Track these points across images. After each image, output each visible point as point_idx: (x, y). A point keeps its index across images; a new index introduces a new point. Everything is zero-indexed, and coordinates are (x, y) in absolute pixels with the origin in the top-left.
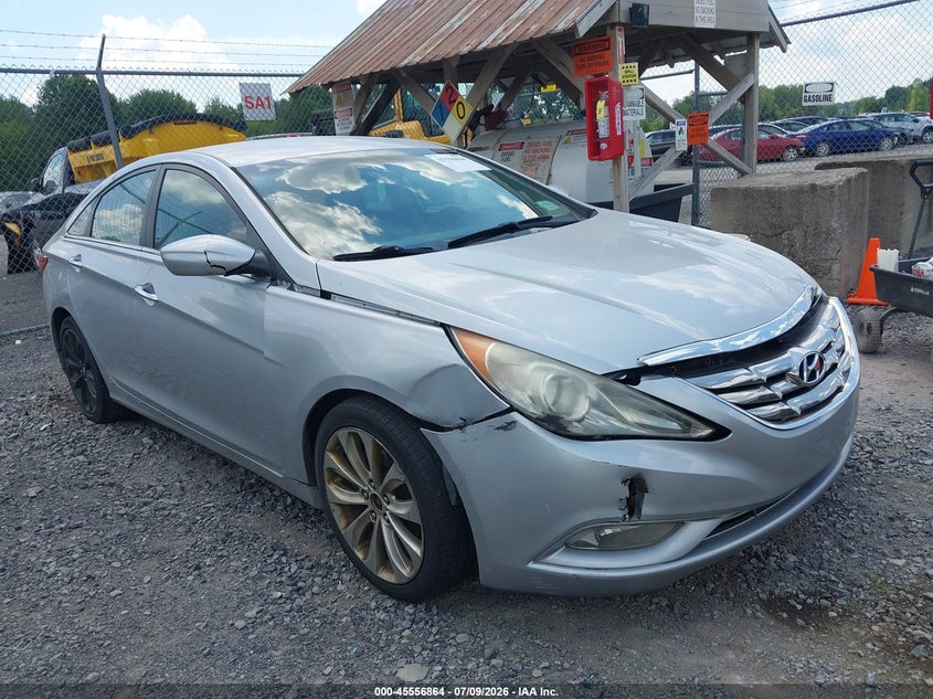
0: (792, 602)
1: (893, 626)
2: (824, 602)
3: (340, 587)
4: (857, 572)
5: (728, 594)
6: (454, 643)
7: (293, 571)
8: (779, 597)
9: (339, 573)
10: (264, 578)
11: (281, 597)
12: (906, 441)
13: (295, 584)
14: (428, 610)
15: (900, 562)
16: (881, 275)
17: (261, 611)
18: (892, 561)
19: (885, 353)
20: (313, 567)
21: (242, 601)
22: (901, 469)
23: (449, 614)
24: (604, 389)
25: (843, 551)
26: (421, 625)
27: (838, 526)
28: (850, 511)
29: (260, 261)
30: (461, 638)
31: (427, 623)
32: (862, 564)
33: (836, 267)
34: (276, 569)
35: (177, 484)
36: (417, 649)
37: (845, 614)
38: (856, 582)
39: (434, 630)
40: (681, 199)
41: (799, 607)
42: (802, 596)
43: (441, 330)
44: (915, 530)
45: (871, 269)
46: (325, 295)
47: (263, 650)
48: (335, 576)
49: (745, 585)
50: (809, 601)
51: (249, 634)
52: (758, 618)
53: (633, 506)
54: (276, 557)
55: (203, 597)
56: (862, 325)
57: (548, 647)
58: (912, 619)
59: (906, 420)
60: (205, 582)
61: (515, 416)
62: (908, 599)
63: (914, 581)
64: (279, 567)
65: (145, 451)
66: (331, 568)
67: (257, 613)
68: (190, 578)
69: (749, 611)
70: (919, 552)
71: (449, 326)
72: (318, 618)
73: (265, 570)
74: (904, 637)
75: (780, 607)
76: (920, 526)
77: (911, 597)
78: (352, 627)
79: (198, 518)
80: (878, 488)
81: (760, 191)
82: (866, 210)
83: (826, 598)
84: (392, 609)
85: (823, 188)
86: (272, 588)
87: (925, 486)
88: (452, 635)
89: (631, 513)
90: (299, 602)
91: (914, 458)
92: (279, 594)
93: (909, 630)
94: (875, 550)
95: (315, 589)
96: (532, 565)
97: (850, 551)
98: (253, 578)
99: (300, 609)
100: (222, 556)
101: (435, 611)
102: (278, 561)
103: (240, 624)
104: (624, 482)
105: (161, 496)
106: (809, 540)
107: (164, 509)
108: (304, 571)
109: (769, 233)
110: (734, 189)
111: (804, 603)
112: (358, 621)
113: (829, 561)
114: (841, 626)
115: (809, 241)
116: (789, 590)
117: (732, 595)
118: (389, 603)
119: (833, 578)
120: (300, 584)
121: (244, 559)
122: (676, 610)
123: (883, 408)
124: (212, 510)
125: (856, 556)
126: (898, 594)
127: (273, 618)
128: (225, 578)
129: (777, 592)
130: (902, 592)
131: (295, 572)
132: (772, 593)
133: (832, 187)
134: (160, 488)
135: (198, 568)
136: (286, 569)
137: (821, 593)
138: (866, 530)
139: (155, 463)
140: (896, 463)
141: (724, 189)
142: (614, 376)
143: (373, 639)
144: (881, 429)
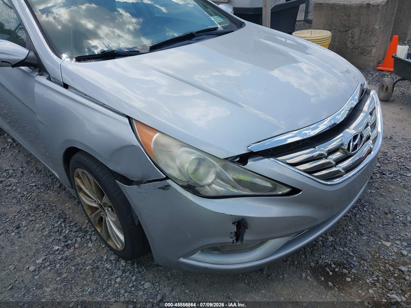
0: (327, 269)
1: (380, 291)
2: (345, 271)
3: (90, 245)
4: (365, 248)
5: (294, 261)
6: (142, 289)
7: (66, 233)
8: (321, 266)
9: (91, 235)
10: (52, 236)
11: (58, 249)
12: (398, 161)
13: (67, 242)
14: (133, 264)
15: (388, 244)
16: (398, 61)
17: (46, 258)
18: (384, 243)
19: (393, 101)
20: (77, 231)
21: (38, 251)
22: (394, 180)
23: (143, 267)
24: (225, 167)
25: (358, 234)
26: (128, 274)
27: (358, 216)
28: (364, 206)
29: (31, 59)
30: (147, 285)
31: (131, 273)
32: (367, 244)
33: (374, 50)
34: (58, 231)
35: (21, 169)
36: (122, 292)
37: (356, 279)
38: (363, 257)
39: (134, 278)
40: (299, 6)
41: (331, 273)
42: (333, 266)
43: (127, 120)
44: (398, 221)
45: (393, 57)
46: (66, 86)
47: (41, 287)
48: (88, 237)
49: (303, 257)
50: (337, 270)
51: (36, 275)
52: (308, 280)
53: (238, 236)
54: (59, 222)
55: (17, 248)
56: (383, 86)
57: (192, 295)
58: (391, 287)
59: (400, 145)
60: (20, 237)
61: (169, 181)
62: (390, 270)
63: (394, 257)
64: (60, 230)
65: (8, 147)
66: (87, 232)
67: (43, 260)
68: (13, 234)
69: (304, 275)
70: (399, 238)
71: (132, 118)
72: (74, 266)
73: (53, 231)
74: (386, 299)
75: (320, 272)
76: (401, 219)
77: (392, 269)
78: (91, 273)
79: (25, 193)
80: (381, 191)
81: (340, 6)
82: (393, 18)
83: (346, 268)
84: (114, 262)
85: (374, 6)
86: (55, 243)
87: (405, 191)
88: (142, 283)
89: (237, 240)
90: (67, 253)
91: (402, 172)
92: (57, 247)
93: (389, 295)
94: (375, 234)
95: (77, 245)
96: (182, 260)
97: (362, 234)
98: (46, 236)
99: (66, 259)
100: (32, 220)
101: (136, 265)
102: (60, 226)
103: (32, 268)
104: (234, 223)
105: (10, 177)
106: (341, 225)
107: (9, 185)
108: (73, 233)
109: (342, 29)
110: (327, 4)
111: (333, 271)
112: (95, 269)
113: (350, 241)
114: (352, 288)
115: (362, 35)
116: (327, 261)
117: (296, 263)
118: (113, 258)
119: (351, 254)
120: (69, 242)
121: (43, 223)
122: (264, 273)
123: (389, 137)
124: (34, 188)
125: (365, 238)
126: (385, 267)
127: (51, 264)
128: (32, 235)
129: (320, 261)
130: (387, 265)
131: (68, 234)
132: (317, 263)
133: (378, 5)
134: (11, 171)
135: (18, 227)
136: (64, 231)
137: (344, 264)
138: (372, 220)
139: (12, 155)
140: (392, 175)
141: (321, 4)
142: (232, 159)
143: (100, 283)
144: (386, 151)
